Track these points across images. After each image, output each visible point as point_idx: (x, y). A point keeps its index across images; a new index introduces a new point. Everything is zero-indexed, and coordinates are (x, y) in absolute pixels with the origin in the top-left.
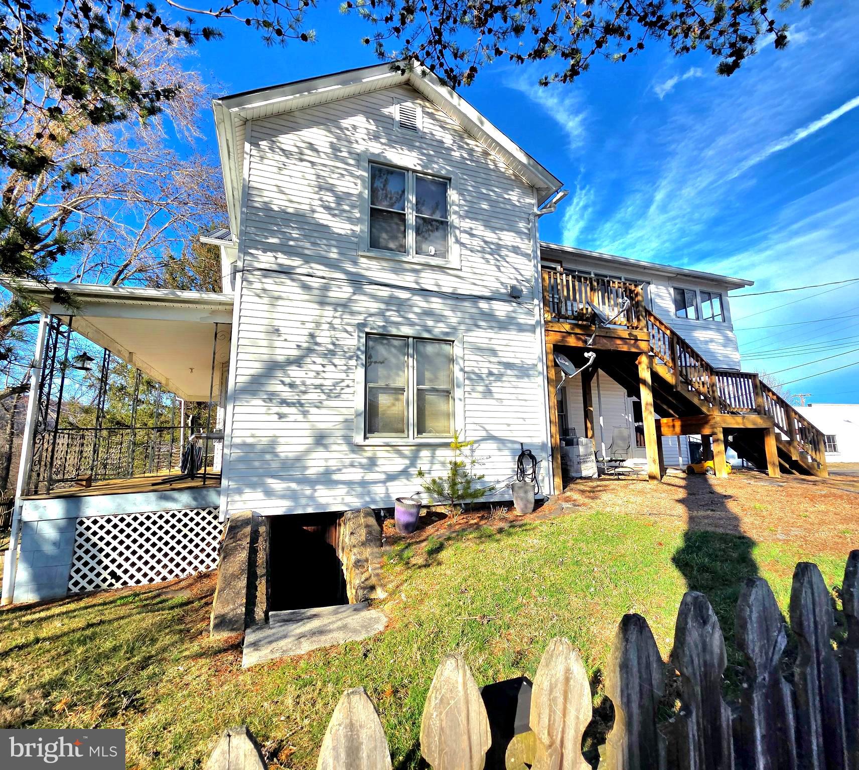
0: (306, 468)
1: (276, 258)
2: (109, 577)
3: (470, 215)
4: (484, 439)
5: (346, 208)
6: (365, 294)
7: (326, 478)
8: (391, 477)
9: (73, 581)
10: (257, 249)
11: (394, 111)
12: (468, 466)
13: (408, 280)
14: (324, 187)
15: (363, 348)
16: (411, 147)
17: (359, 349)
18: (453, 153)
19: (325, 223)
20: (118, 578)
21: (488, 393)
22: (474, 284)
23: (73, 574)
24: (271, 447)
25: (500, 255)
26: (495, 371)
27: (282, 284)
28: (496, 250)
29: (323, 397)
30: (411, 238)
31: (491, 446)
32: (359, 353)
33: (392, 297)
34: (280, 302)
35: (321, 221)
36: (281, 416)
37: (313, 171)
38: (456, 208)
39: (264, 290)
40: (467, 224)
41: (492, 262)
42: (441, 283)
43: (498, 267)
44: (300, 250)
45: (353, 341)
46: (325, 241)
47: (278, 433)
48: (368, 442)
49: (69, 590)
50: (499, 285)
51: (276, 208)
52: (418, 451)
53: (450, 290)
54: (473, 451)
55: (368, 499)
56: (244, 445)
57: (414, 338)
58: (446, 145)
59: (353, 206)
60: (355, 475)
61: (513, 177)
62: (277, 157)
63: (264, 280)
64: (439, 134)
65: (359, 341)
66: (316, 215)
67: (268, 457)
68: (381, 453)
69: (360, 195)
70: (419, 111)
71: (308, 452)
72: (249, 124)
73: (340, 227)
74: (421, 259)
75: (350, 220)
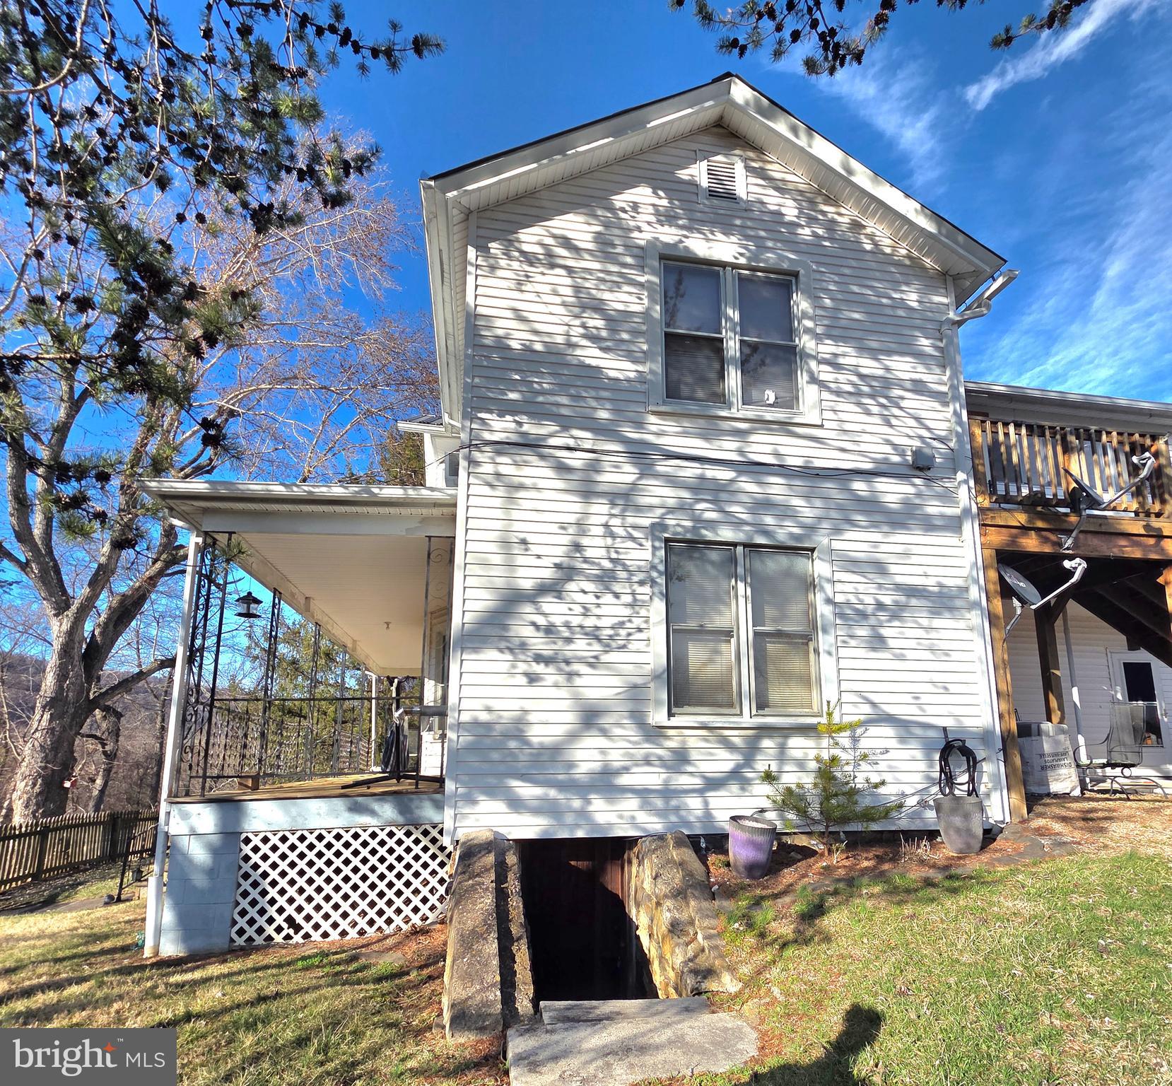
1: (520, 424)
2: (285, 925)
3: (835, 332)
4: (874, 720)
5: (625, 336)
6: (657, 476)
8: (713, 784)
9: (236, 928)
10: (491, 412)
11: (698, 173)
12: (848, 767)
13: (727, 448)
14: (586, 304)
15: (662, 568)
16: (728, 229)
17: (654, 567)
18: (800, 231)
19: (593, 362)
20: (298, 928)
22: (843, 450)
23: (237, 918)
24: (517, 730)
25: (887, 397)
26: (887, 600)
27: (526, 464)
28: (882, 388)
30: (733, 379)
31: (888, 731)
32: (655, 574)
33: (702, 479)
34: (522, 494)
35: (588, 361)
36: (532, 679)
37: (569, 281)
38: (809, 324)
39: (498, 475)
40: (827, 348)
41: (875, 409)
42: (782, 450)
43: (884, 418)
44: (554, 409)
45: (643, 554)
46: (593, 393)
47: (528, 705)
48: (674, 722)
49: (232, 941)
50: (888, 449)
51: (515, 345)
52: (758, 738)
53: (799, 462)
54: (855, 740)
55: (673, 819)
56: (476, 723)
57: (745, 545)
58: (787, 218)
59: (635, 333)
60: (652, 778)
61: (907, 262)
62: (515, 265)
63: (500, 459)
64: (773, 200)
65: (654, 555)
66: (578, 352)
67: (513, 744)
68: (694, 741)
69: (646, 314)
70: (739, 168)
71: (573, 736)
72: (473, 218)
73: (618, 368)
74: (750, 413)
75: (631, 356)
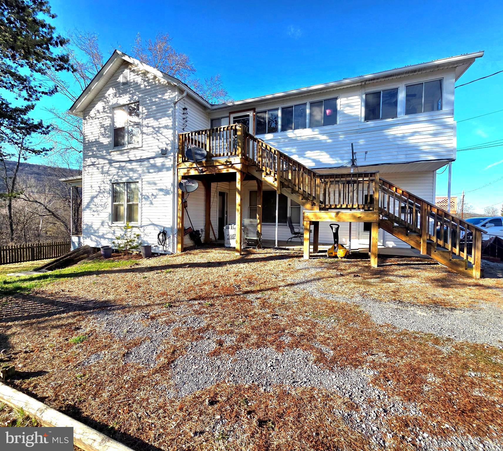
0: (98, 233)
1: (92, 160)
4: (150, 225)
6: (113, 167)
7: (102, 237)
10: (86, 158)
11: (121, 79)
12: (142, 236)
14: (101, 127)
16: (126, 93)
18: (141, 86)
21: (151, 203)
22: (149, 152)
24: (92, 226)
25: (160, 133)
26: (155, 194)
27: (93, 169)
28: (158, 131)
29: (102, 208)
32: (110, 191)
33: (120, 166)
34: (93, 176)
35: (101, 142)
37: (99, 122)
39: (89, 172)
41: (156, 138)
42: (136, 155)
43: (158, 140)
44: (96, 155)
45: (108, 187)
46: (102, 149)
48: (113, 225)
51: (91, 141)
54: (144, 230)
57: (127, 183)
58: (139, 84)
62: (90, 121)
63: (89, 169)
64: (136, 79)
65: (110, 187)
66: (99, 140)
67: (91, 229)
69: (110, 125)
72: (84, 112)
73: (105, 141)
